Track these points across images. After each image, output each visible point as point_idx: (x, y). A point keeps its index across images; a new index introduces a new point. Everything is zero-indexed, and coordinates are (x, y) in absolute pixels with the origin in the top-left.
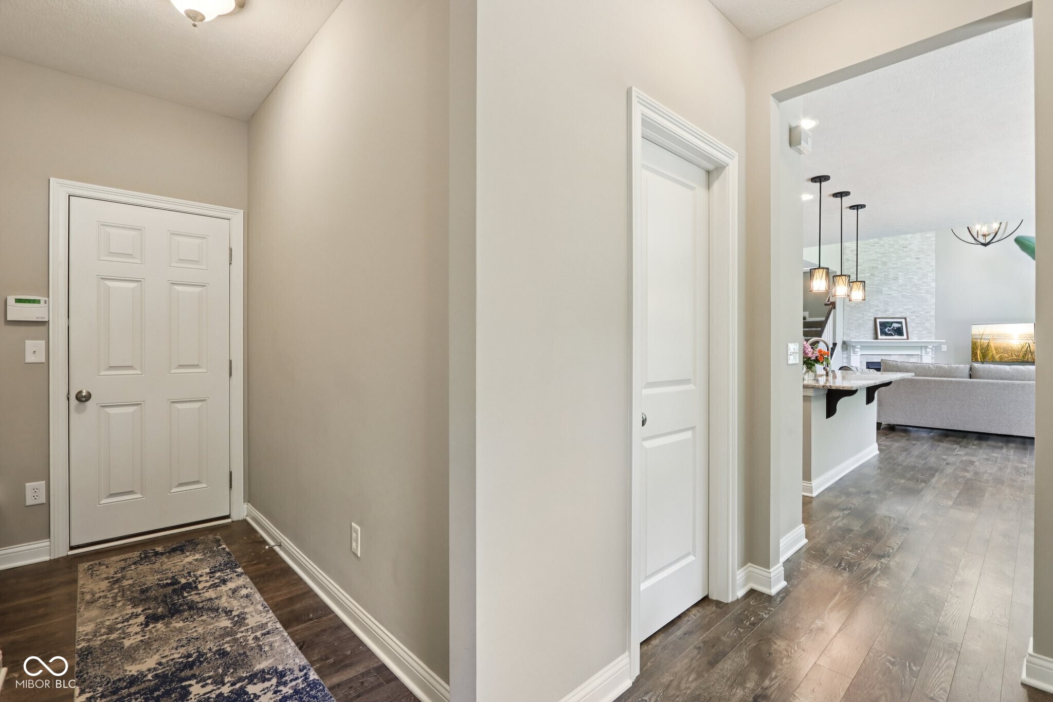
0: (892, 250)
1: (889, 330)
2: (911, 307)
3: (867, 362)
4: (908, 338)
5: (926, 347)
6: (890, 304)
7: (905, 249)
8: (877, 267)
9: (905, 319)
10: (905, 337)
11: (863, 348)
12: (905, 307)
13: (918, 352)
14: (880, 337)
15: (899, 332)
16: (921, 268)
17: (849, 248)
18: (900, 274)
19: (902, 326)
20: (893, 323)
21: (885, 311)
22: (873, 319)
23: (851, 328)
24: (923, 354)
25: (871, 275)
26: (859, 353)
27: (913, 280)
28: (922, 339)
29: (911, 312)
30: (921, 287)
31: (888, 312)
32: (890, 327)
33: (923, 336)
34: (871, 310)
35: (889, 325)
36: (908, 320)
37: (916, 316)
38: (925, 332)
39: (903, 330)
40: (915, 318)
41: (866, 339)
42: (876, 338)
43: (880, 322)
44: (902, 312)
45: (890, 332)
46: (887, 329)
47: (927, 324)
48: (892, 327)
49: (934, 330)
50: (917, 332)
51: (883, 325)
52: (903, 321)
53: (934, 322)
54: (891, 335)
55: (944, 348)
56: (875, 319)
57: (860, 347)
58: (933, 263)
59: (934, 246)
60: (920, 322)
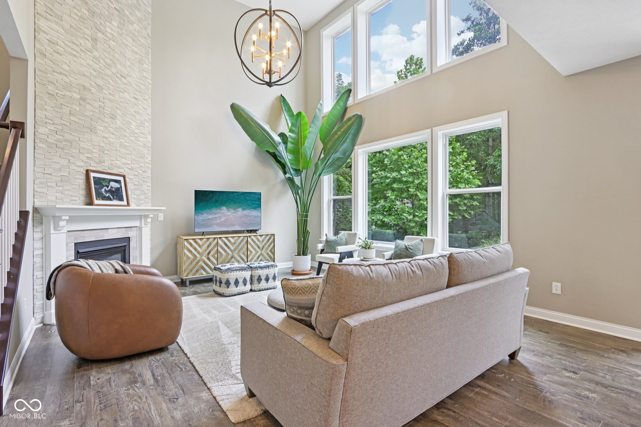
0: (108, 72)
1: (106, 191)
2: (130, 162)
3: (75, 243)
4: (128, 204)
5: (146, 217)
6: (106, 152)
7: (123, 79)
8: (90, 90)
9: (124, 177)
10: (125, 203)
11: (72, 220)
12: (124, 161)
13: (137, 224)
14: (96, 202)
15: (117, 194)
16: (139, 113)
17: (45, 32)
18: (118, 111)
19: (121, 187)
20: (111, 180)
21: (101, 162)
22: (84, 172)
23: (49, 184)
24: (143, 226)
25: (81, 99)
26: (65, 230)
27: (132, 126)
28: (140, 206)
29: (130, 169)
30: (140, 138)
31: (103, 164)
32: (108, 187)
33: (141, 202)
34: (81, 157)
35: (106, 184)
36: (127, 179)
37: (135, 175)
38: (142, 197)
39: (122, 192)
40: (133, 177)
41: (73, 204)
42: (91, 203)
43: (94, 178)
44: (119, 167)
45: (107, 195)
46: (103, 190)
47: (145, 188)
48: (110, 187)
49: (151, 195)
50: (135, 196)
51: (98, 181)
52: (121, 179)
53: (150, 184)
54: (109, 199)
55: (161, 217)
56: (87, 171)
57: (67, 218)
58: (149, 111)
59: (150, 91)
60: (137, 183)
